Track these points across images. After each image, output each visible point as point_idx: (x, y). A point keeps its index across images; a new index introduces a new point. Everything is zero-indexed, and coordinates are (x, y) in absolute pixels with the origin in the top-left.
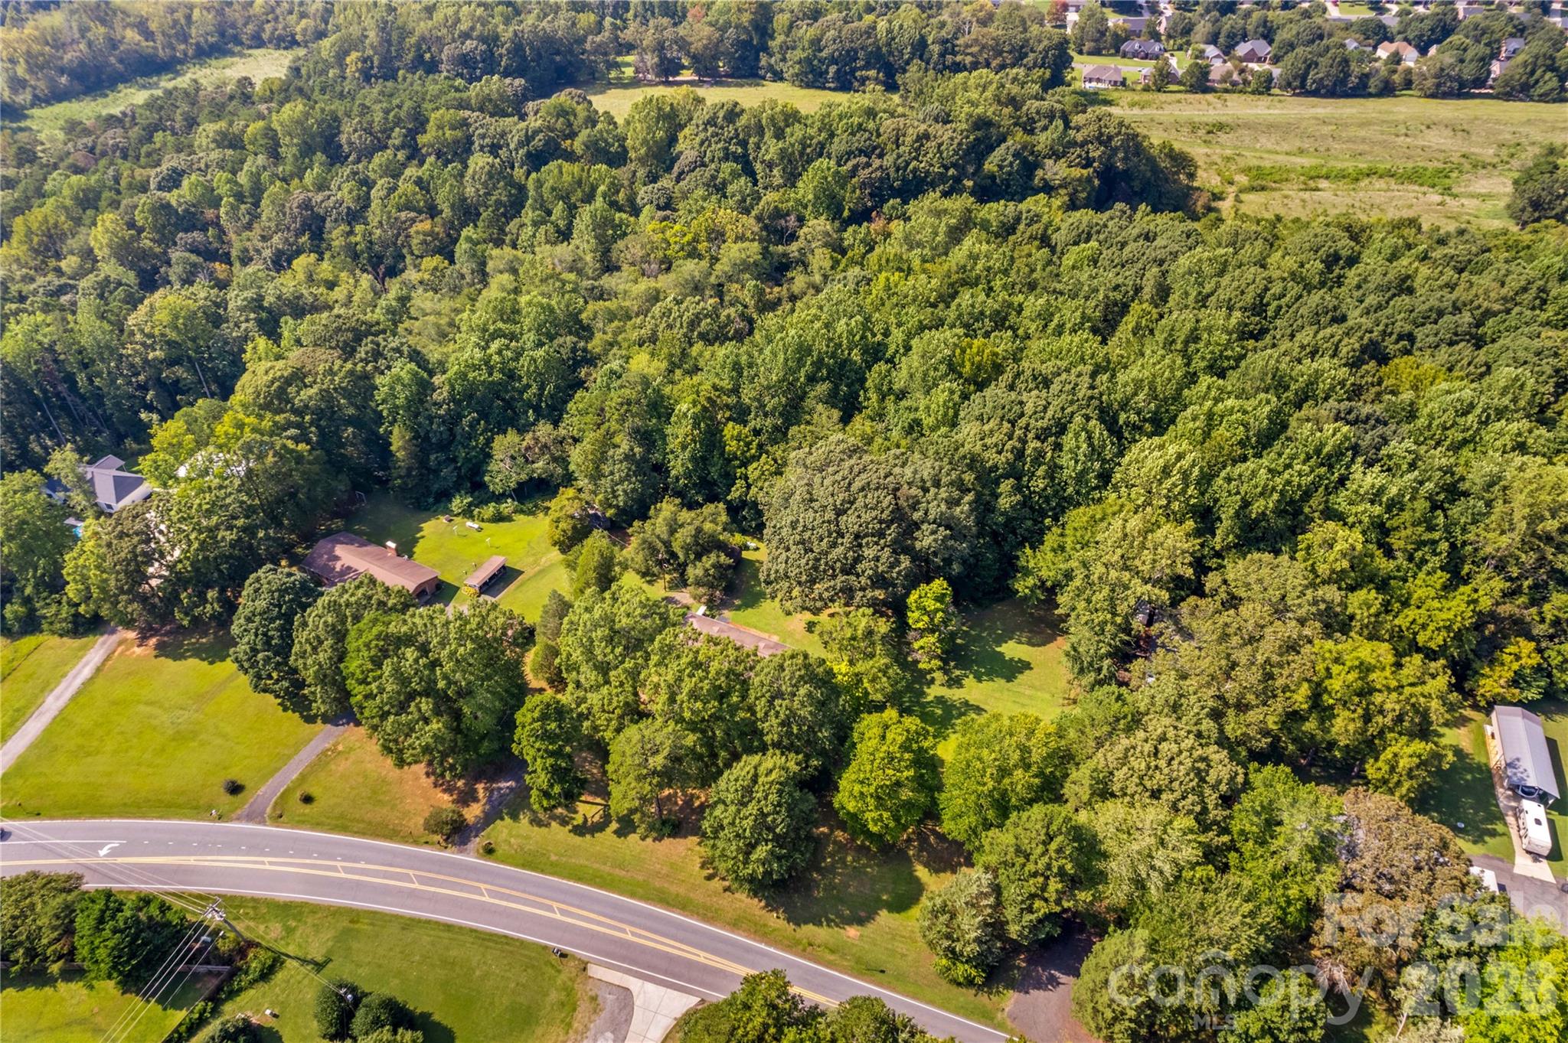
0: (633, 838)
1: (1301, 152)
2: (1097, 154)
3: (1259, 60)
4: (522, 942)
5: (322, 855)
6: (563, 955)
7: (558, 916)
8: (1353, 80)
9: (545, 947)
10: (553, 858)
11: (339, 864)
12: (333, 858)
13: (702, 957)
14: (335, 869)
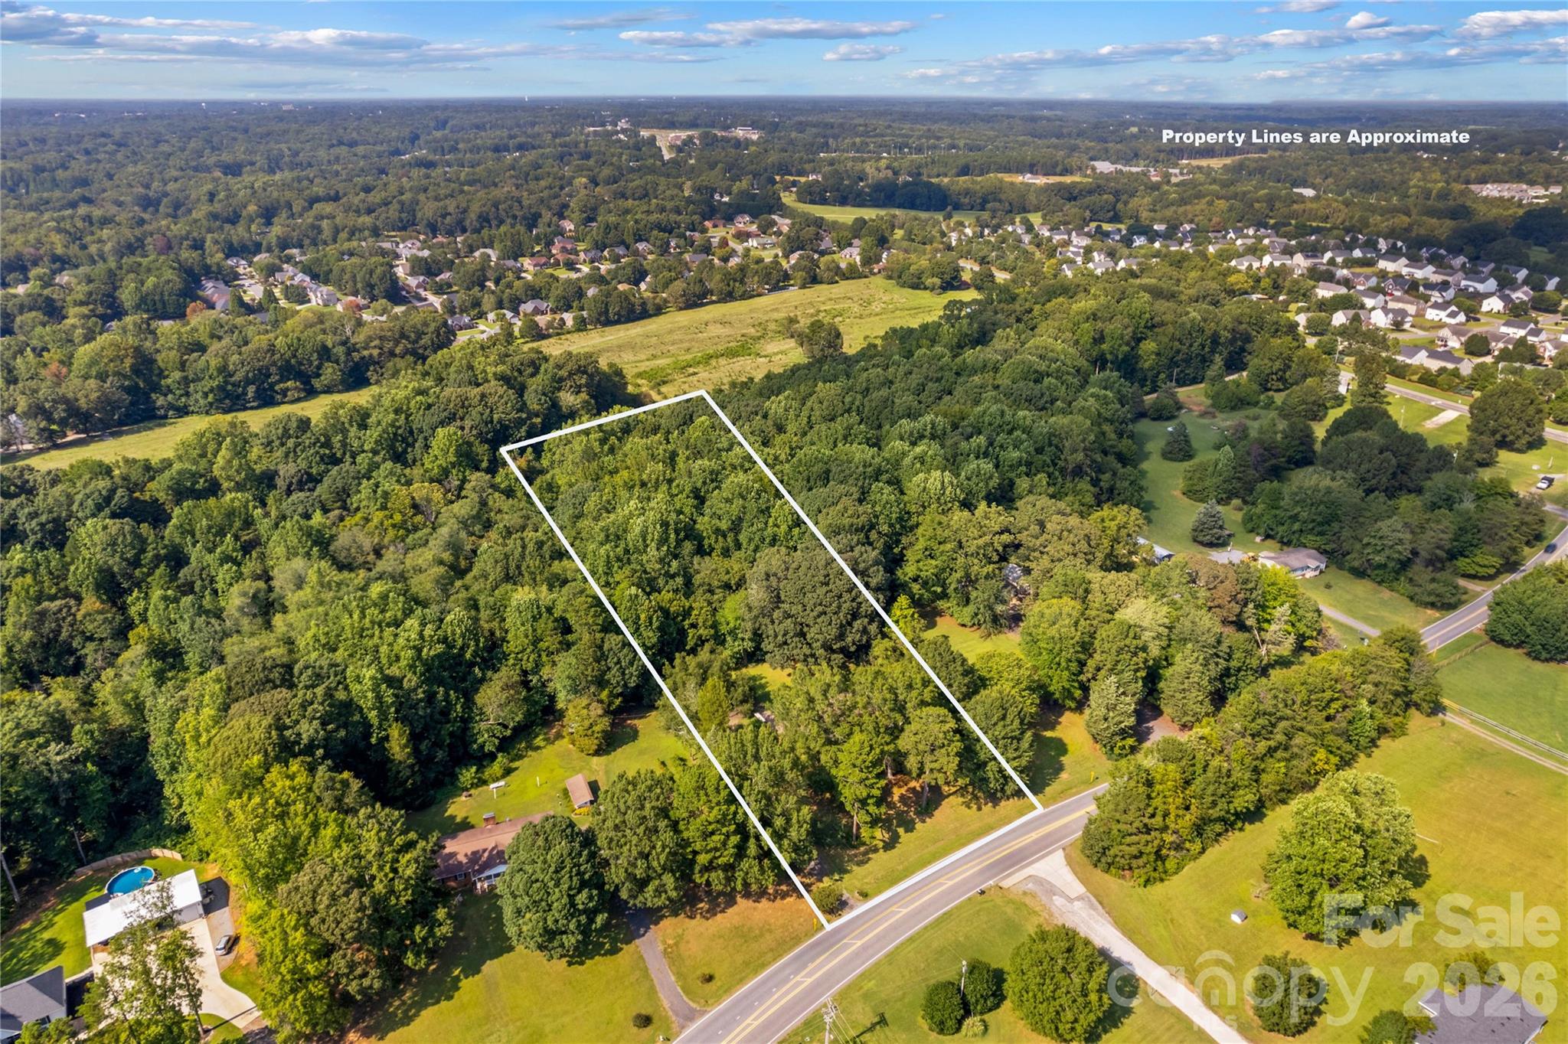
0: (919, 826)
1: (654, 357)
2: (583, 381)
3: (543, 313)
4: (957, 908)
5: (778, 986)
6: (983, 892)
7: (950, 883)
8: (638, 309)
9: (970, 899)
10: (900, 867)
11: (798, 978)
12: (786, 980)
13: (1034, 835)
14: (799, 983)
